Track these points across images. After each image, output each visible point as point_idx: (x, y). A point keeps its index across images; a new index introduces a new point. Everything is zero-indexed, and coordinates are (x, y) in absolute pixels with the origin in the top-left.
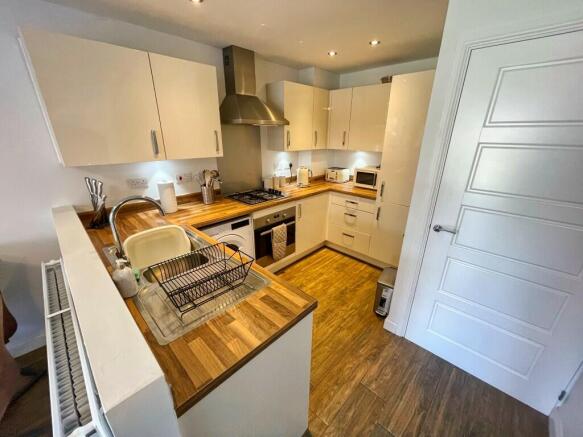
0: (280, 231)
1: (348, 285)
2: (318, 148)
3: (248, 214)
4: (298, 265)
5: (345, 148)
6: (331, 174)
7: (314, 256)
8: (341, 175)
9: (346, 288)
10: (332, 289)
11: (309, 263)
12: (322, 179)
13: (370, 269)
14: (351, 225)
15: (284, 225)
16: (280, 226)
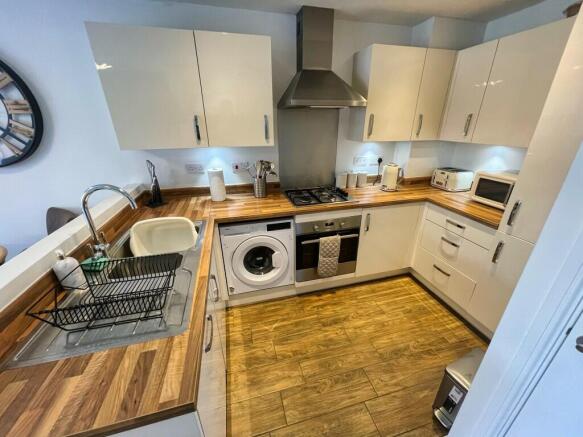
0: (330, 244)
1: (412, 344)
2: (420, 138)
3: (291, 216)
4: (357, 289)
5: (467, 140)
6: (440, 177)
7: (385, 284)
8: (455, 181)
9: (406, 349)
10: (383, 341)
11: (373, 291)
12: (425, 182)
13: (465, 333)
14: (449, 258)
15: (338, 237)
16: (331, 238)
